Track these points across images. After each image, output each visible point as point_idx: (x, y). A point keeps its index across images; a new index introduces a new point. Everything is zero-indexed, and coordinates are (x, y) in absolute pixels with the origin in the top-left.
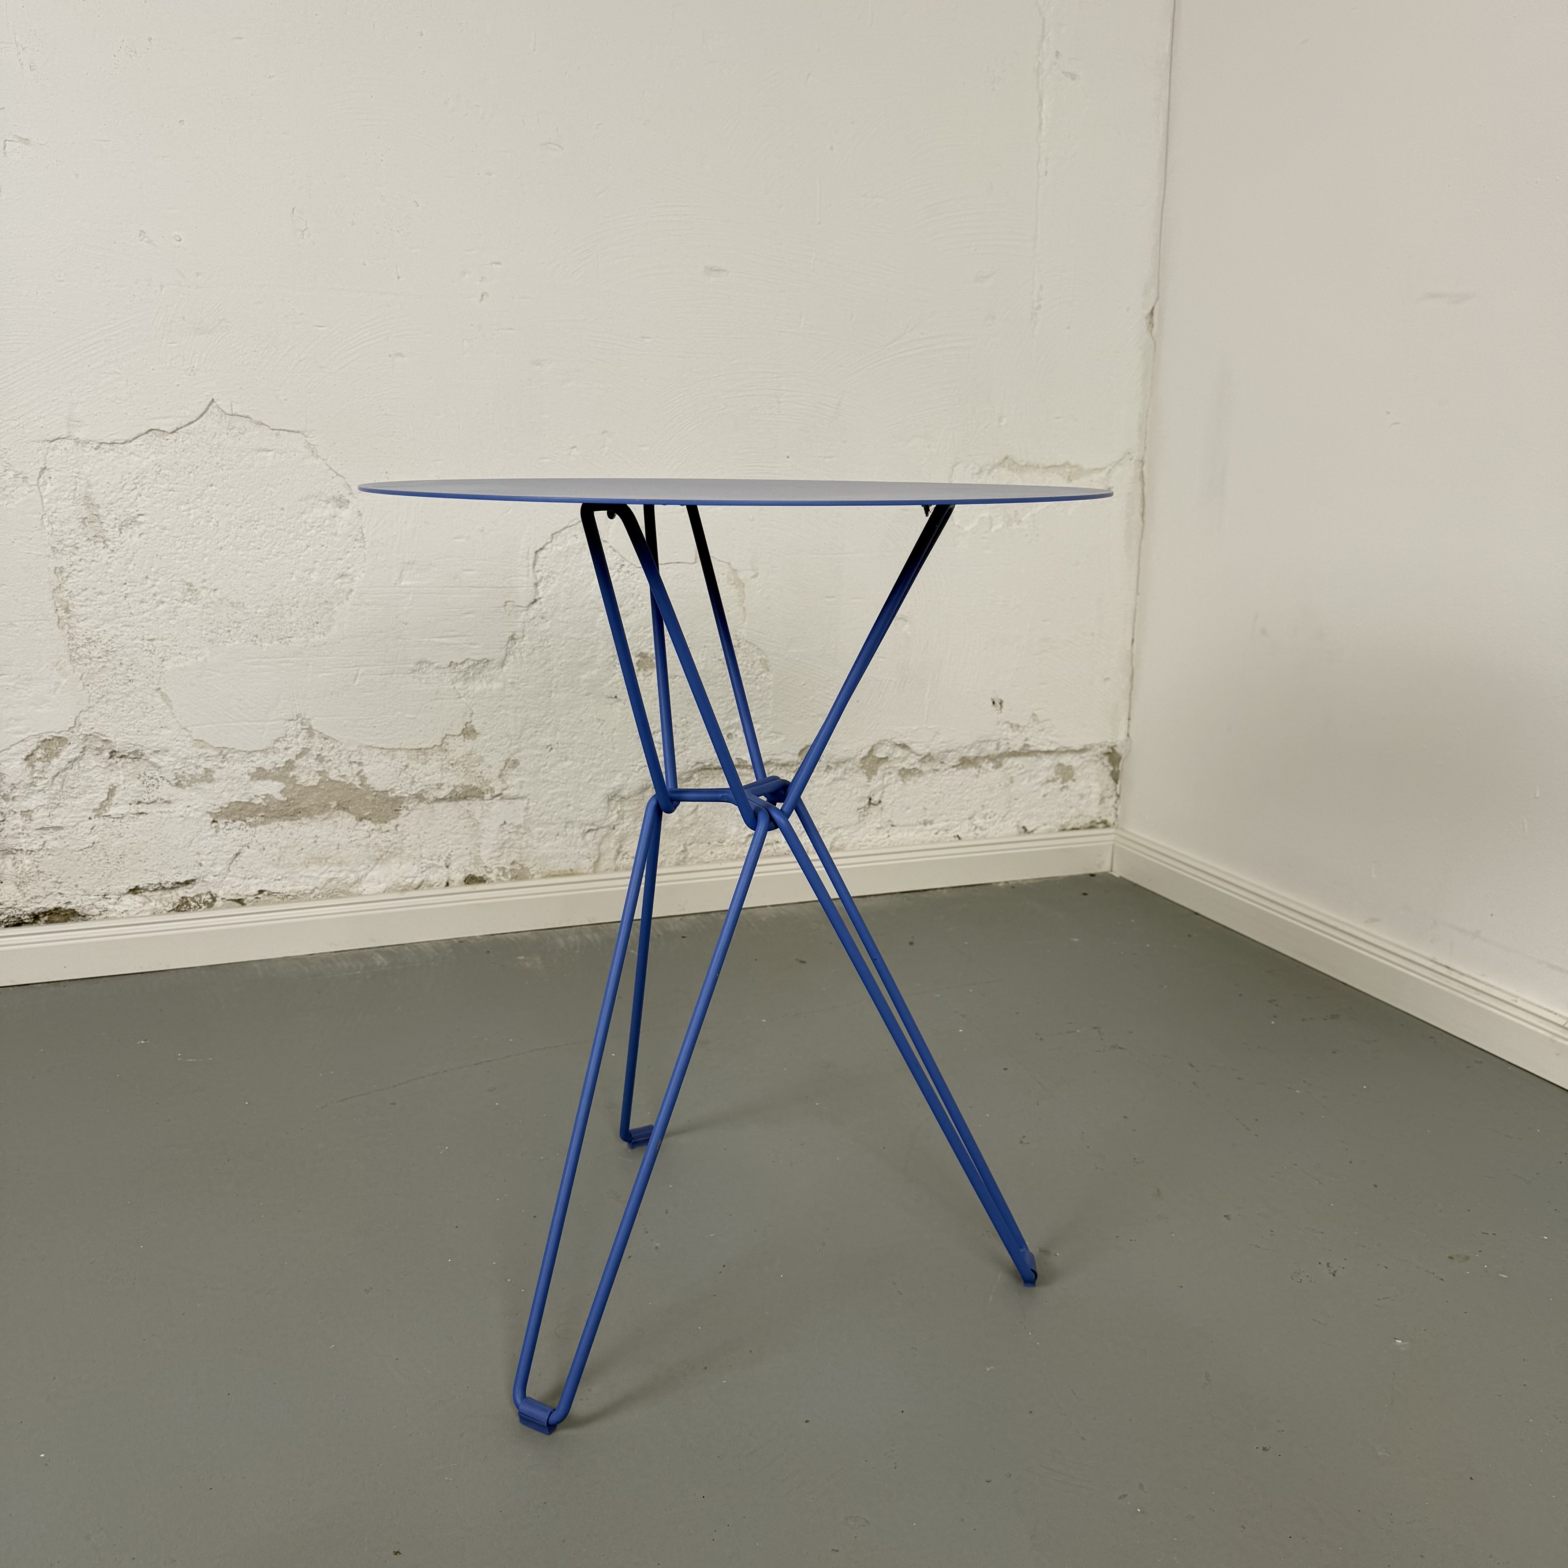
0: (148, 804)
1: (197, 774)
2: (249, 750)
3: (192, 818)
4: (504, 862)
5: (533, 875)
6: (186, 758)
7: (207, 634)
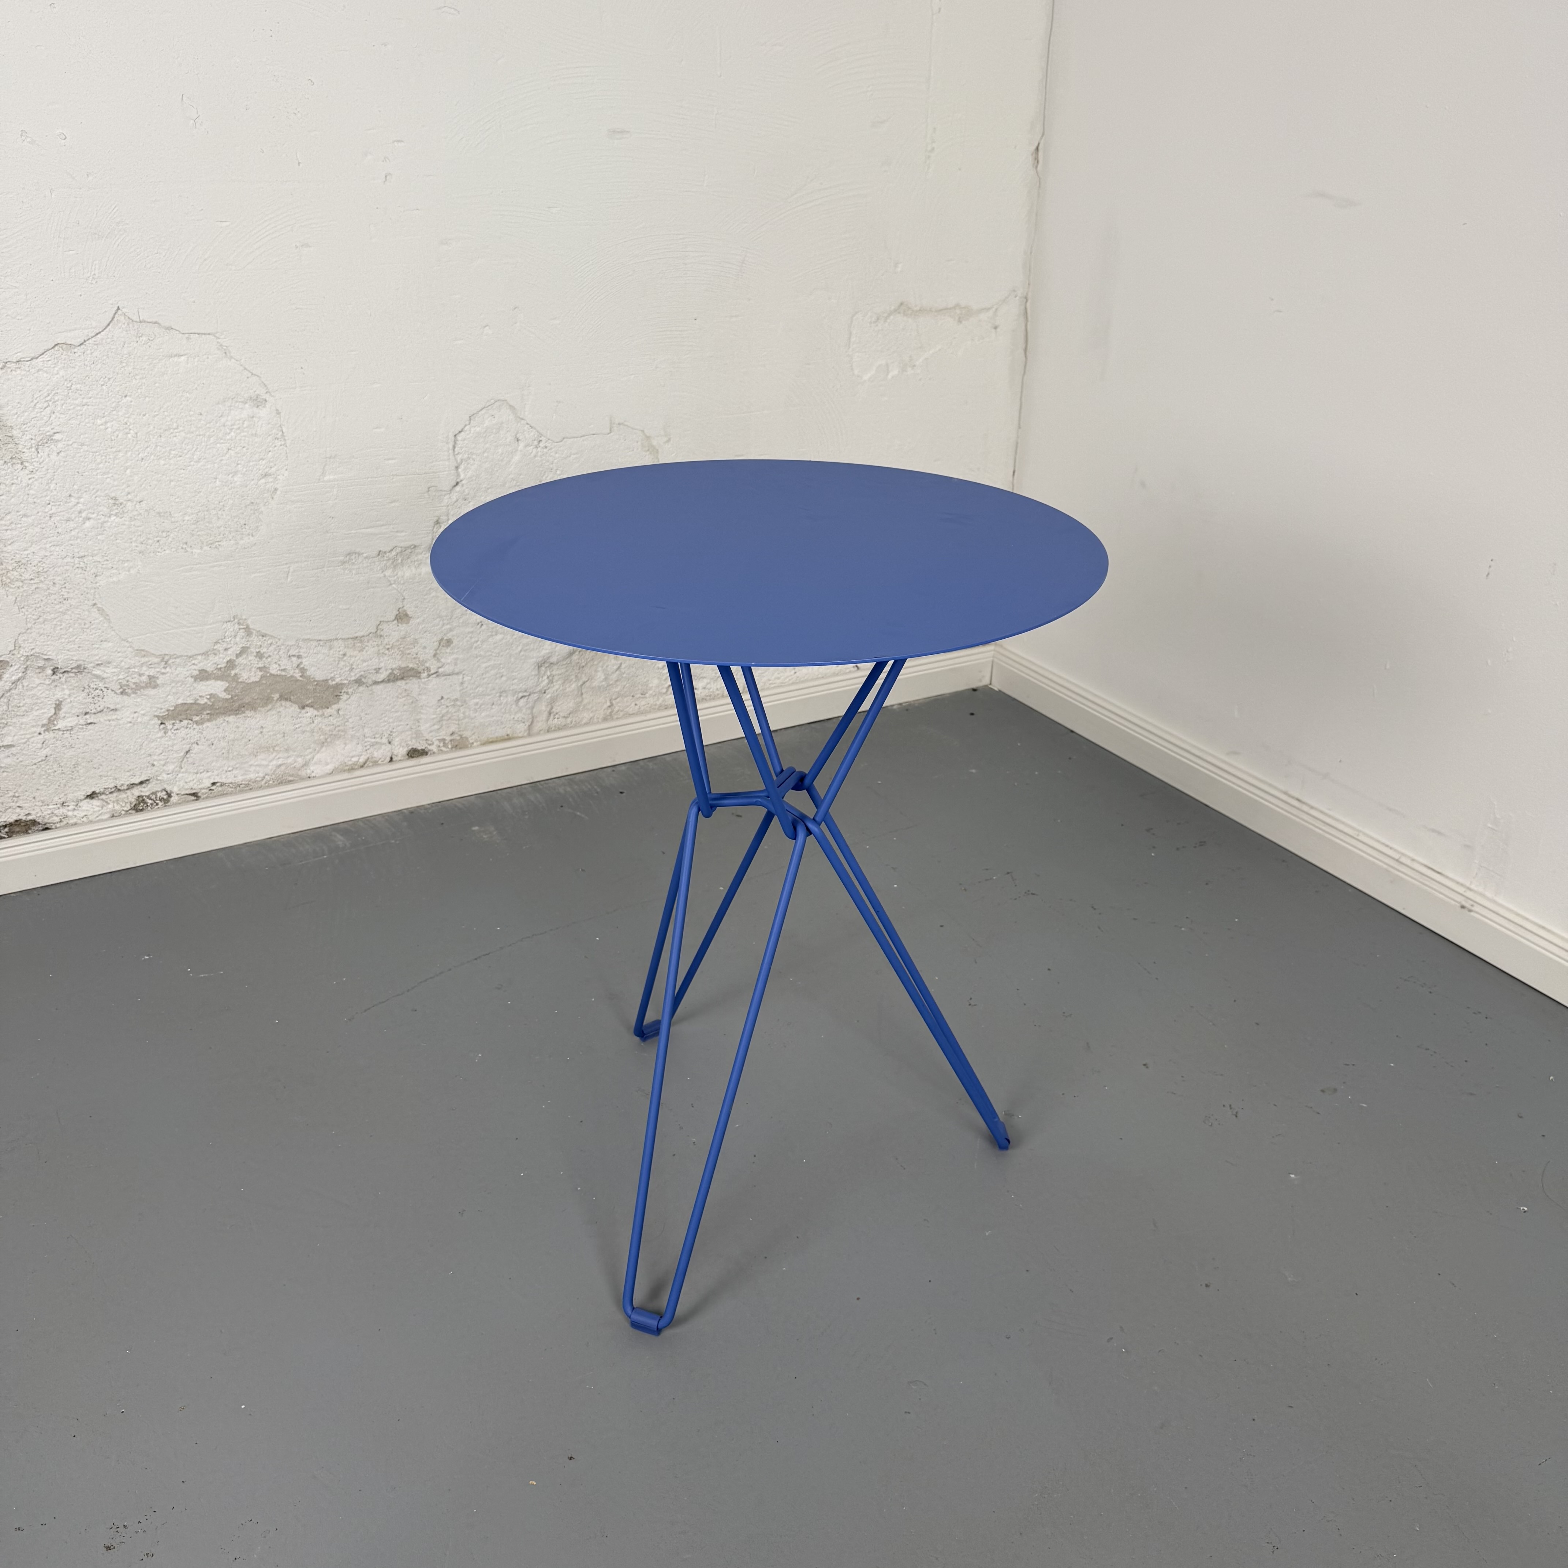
0: (95, 714)
1: (141, 682)
2: (190, 654)
3: (141, 722)
4: (444, 734)
5: (473, 743)
6: (129, 668)
7: (137, 546)
